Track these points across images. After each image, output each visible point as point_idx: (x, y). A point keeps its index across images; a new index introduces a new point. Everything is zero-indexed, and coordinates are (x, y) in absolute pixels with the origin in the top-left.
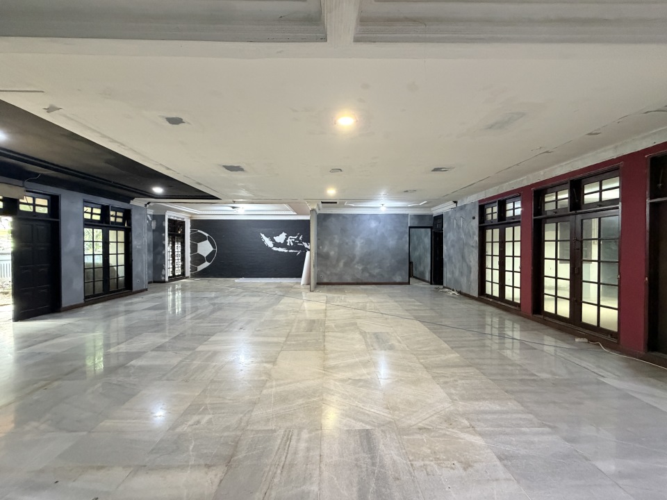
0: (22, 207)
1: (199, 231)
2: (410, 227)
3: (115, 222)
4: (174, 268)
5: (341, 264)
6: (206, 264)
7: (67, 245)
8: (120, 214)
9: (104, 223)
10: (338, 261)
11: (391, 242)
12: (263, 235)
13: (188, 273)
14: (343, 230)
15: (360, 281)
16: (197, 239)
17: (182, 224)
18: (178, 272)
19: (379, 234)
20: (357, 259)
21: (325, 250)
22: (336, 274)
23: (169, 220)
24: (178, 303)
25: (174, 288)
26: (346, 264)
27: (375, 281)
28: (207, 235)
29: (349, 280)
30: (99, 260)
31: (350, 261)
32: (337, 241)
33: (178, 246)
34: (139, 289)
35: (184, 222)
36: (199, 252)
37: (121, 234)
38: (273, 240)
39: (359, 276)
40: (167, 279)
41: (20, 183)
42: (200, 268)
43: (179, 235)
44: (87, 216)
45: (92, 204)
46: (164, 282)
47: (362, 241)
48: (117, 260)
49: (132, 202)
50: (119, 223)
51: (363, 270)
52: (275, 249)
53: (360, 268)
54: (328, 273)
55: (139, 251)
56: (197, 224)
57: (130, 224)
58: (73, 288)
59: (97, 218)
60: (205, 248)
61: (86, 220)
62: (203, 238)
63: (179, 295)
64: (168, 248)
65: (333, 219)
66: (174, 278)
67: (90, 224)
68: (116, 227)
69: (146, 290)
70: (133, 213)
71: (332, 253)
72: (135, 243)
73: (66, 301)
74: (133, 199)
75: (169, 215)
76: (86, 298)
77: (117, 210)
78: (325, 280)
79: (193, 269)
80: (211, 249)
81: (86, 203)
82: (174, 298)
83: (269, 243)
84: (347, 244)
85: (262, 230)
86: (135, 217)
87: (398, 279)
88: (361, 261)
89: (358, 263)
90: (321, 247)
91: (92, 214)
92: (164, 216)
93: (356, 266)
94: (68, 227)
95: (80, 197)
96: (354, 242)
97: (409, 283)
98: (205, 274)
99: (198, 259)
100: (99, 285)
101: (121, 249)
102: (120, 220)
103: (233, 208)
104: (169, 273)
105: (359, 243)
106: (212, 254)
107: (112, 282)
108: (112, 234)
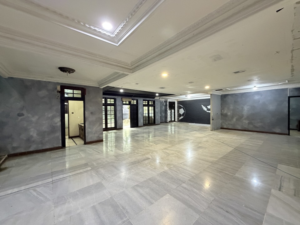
0: (132, 103)
1: (180, 105)
2: (289, 97)
3: (151, 104)
4: (171, 118)
5: (235, 120)
6: (182, 117)
7: (140, 111)
8: (152, 102)
9: (148, 105)
10: (233, 117)
11: (272, 107)
12: (202, 106)
13: (176, 120)
14: (236, 102)
15: (246, 129)
16: (179, 108)
17: (174, 103)
18: (173, 119)
19: (261, 102)
20: (245, 117)
21: (225, 112)
22: (231, 125)
23: (169, 102)
24: (173, 130)
25: (171, 124)
26: (237, 120)
27: (258, 130)
28: (182, 106)
29: (240, 128)
30: (147, 115)
31: (240, 118)
32: (232, 107)
33: (173, 111)
34: (158, 124)
35: (175, 102)
36: (180, 113)
37: (153, 107)
38: (207, 108)
39: (246, 127)
40: (168, 122)
41: (131, 98)
42: (180, 118)
43: (173, 107)
44: (144, 104)
45: (145, 100)
46: (167, 122)
47: (248, 107)
48: (152, 115)
49: (155, 98)
50: (152, 105)
51: (249, 123)
52: (208, 111)
53: (247, 122)
54: (227, 123)
55: (157, 112)
56: (179, 102)
57: (155, 105)
58: (141, 122)
59: (146, 104)
60: (182, 111)
61: (143, 105)
62: (181, 108)
63: (173, 127)
64: (169, 112)
65: (229, 97)
66: (171, 121)
67: (144, 105)
68: (151, 106)
69: (160, 124)
70: (155, 101)
71: (229, 114)
72: (156, 110)
73: (139, 125)
74: (155, 97)
75: (169, 100)
76: (144, 124)
77: (151, 101)
78: (225, 127)
79: (178, 119)
80: (183, 112)
81: (144, 100)
82: (171, 128)
83: (205, 109)
84: (238, 109)
85: (202, 103)
86: (156, 103)
87: (278, 131)
88: (248, 118)
89: (245, 119)
90: (223, 111)
91: (145, 103)
92: (167, 101)
93: (244, 121)
94: (140, 106)
95: (142, 99)
96: (243, 108)
97: (289, 134)
98: (181, 121)
99: (179, 115)
100: (147, 122)
101: (153, 112)
102: (152, 104)
103: (186, 96)
104: (169, 119)
105: (246, 108)
106: (184, 113)
107: (150, 121)
108: (150, 108)
